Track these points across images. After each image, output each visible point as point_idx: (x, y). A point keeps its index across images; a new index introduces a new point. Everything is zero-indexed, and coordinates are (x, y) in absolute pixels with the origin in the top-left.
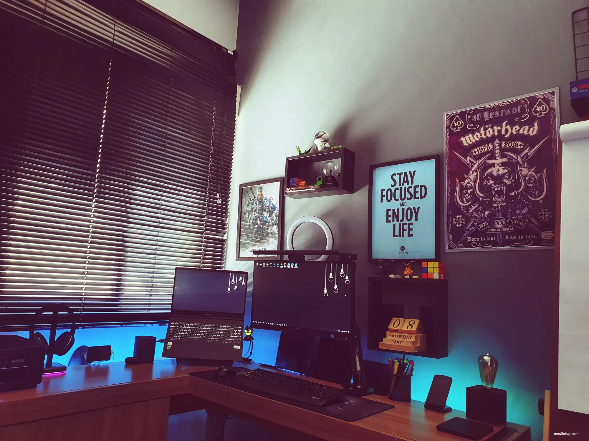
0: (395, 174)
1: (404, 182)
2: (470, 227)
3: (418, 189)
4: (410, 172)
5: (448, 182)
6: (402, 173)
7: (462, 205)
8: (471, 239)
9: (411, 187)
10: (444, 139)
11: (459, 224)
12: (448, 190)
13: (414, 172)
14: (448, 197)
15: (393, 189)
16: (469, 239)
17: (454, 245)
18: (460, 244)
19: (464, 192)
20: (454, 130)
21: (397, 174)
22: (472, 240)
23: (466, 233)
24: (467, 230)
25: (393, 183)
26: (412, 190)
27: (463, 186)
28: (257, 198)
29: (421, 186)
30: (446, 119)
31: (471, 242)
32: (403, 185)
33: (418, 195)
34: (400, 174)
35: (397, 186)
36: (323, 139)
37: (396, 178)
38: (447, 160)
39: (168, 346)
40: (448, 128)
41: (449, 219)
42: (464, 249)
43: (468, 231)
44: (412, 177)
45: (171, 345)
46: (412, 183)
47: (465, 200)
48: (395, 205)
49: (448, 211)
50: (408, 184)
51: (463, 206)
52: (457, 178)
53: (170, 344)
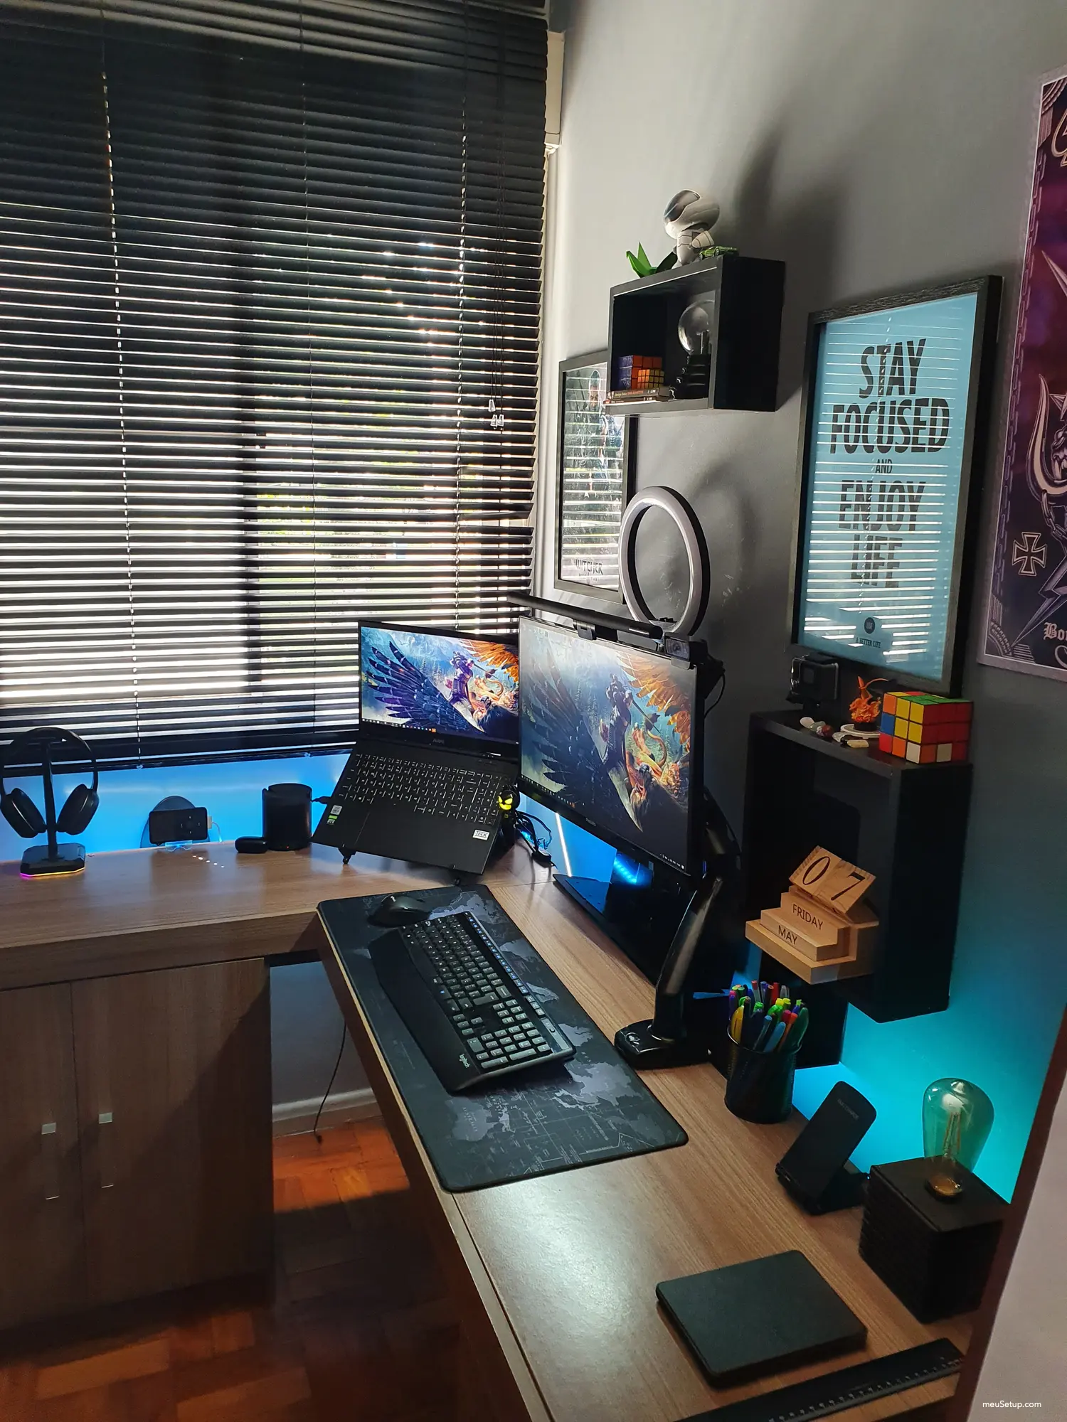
0: (870, 350)
1: (894, 381)
2: (1058, 586)
3: (926, 415)
4: (910, 343)
5: (1014, 392)
6: (889, 348)
7: (1045, 491)
8: (1057, 630)
9: (908, 402)
10: (1026, 202)
11: (1028, 568)
12: (1011, 423)
13: (922, 342)
14: (1009, 453)
15: (863, 405)
16: (1050, 631)
17: (1005, 644)
18: (1019, 643)
19: (1059, 440)
20: (1062, 157)
21: (876, 350)
22: (1059, 637)
23: (1045, 605)
24: (1051, 594)
25: (865, 386)
26: (909, 415)
27: (1059, 412)
28: (588, 407)
29: (937, 402)
30: (1044, 107)
31: (1055, 642)
32: (889, 393)
33: (924, 436)
34: (882, 350)
35: (874, 397)
36: (687, 222)
37: (874, 361)
38: (1024, 298)
39: (331, 817)
40: (1045, 147)
41: (1001, 541)
42: (1029, 665)
43: (1050, 600)
44: (915, 363)
45: (338, 813)
46: (913, 391)
47: (1058, 473)
48: (862, 466)
49: (1004, 511)
50: (902, 392)
51: (1048, 495)
52: (1044, 376)
53: (337, 809)
